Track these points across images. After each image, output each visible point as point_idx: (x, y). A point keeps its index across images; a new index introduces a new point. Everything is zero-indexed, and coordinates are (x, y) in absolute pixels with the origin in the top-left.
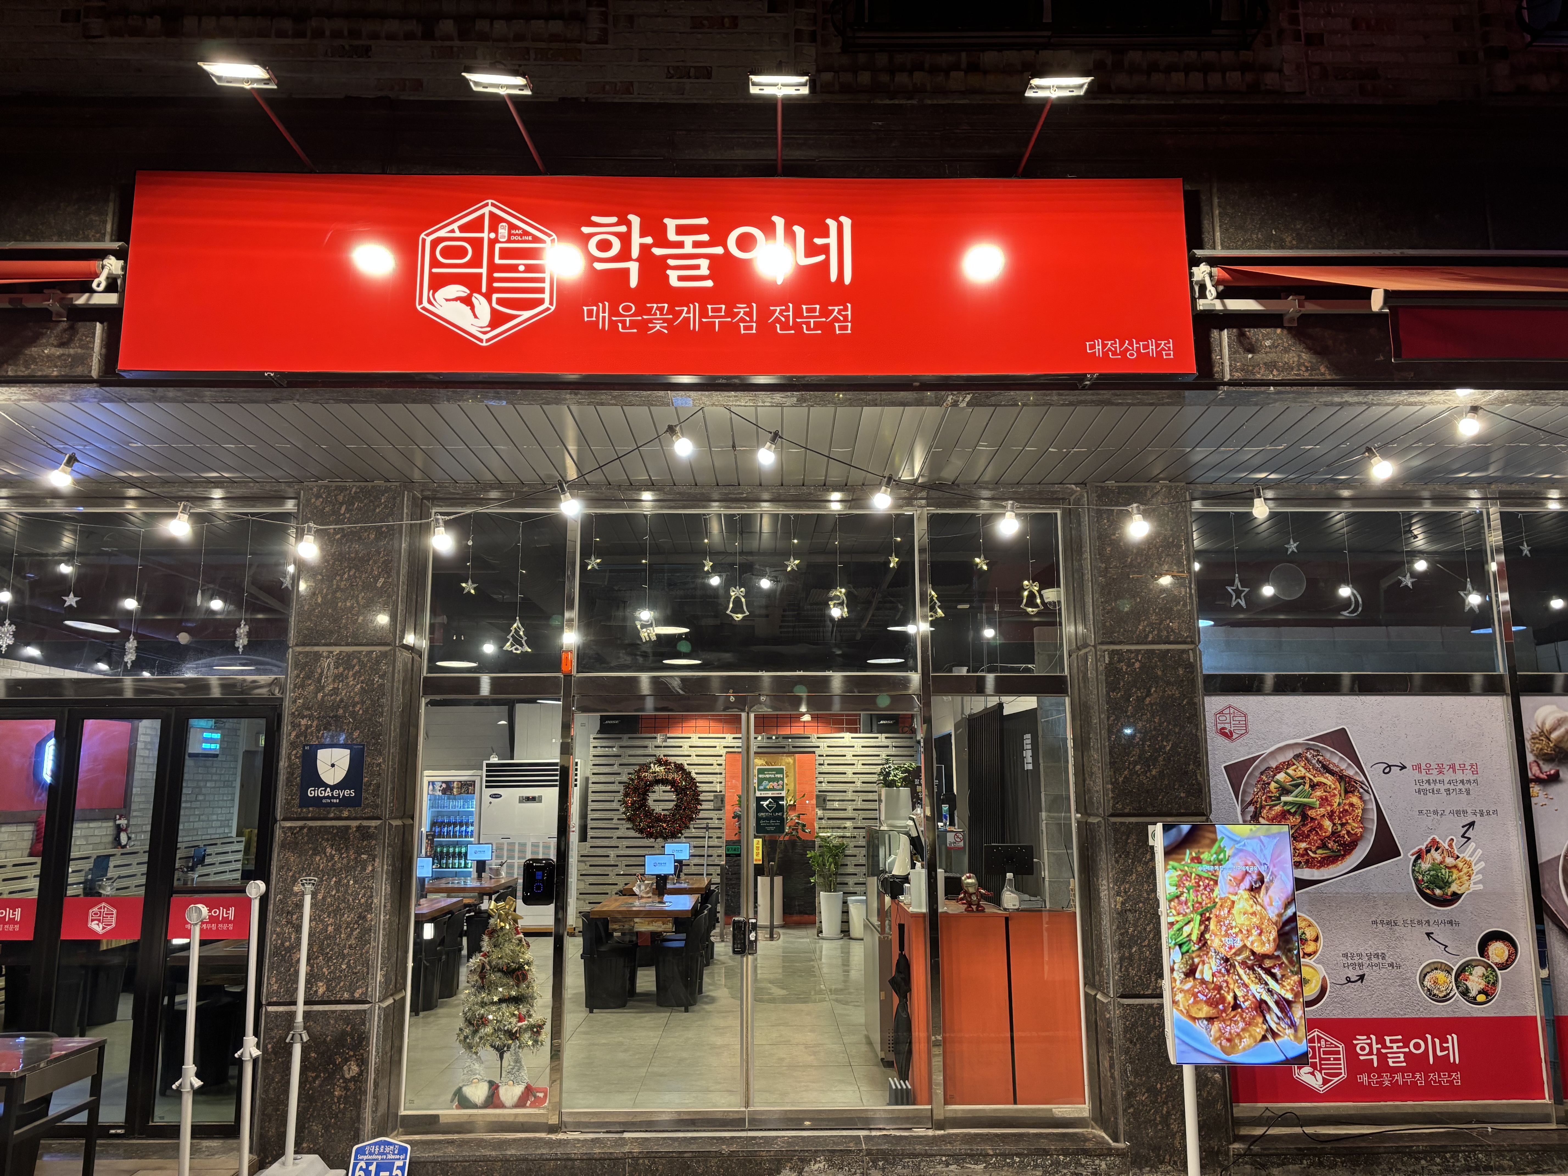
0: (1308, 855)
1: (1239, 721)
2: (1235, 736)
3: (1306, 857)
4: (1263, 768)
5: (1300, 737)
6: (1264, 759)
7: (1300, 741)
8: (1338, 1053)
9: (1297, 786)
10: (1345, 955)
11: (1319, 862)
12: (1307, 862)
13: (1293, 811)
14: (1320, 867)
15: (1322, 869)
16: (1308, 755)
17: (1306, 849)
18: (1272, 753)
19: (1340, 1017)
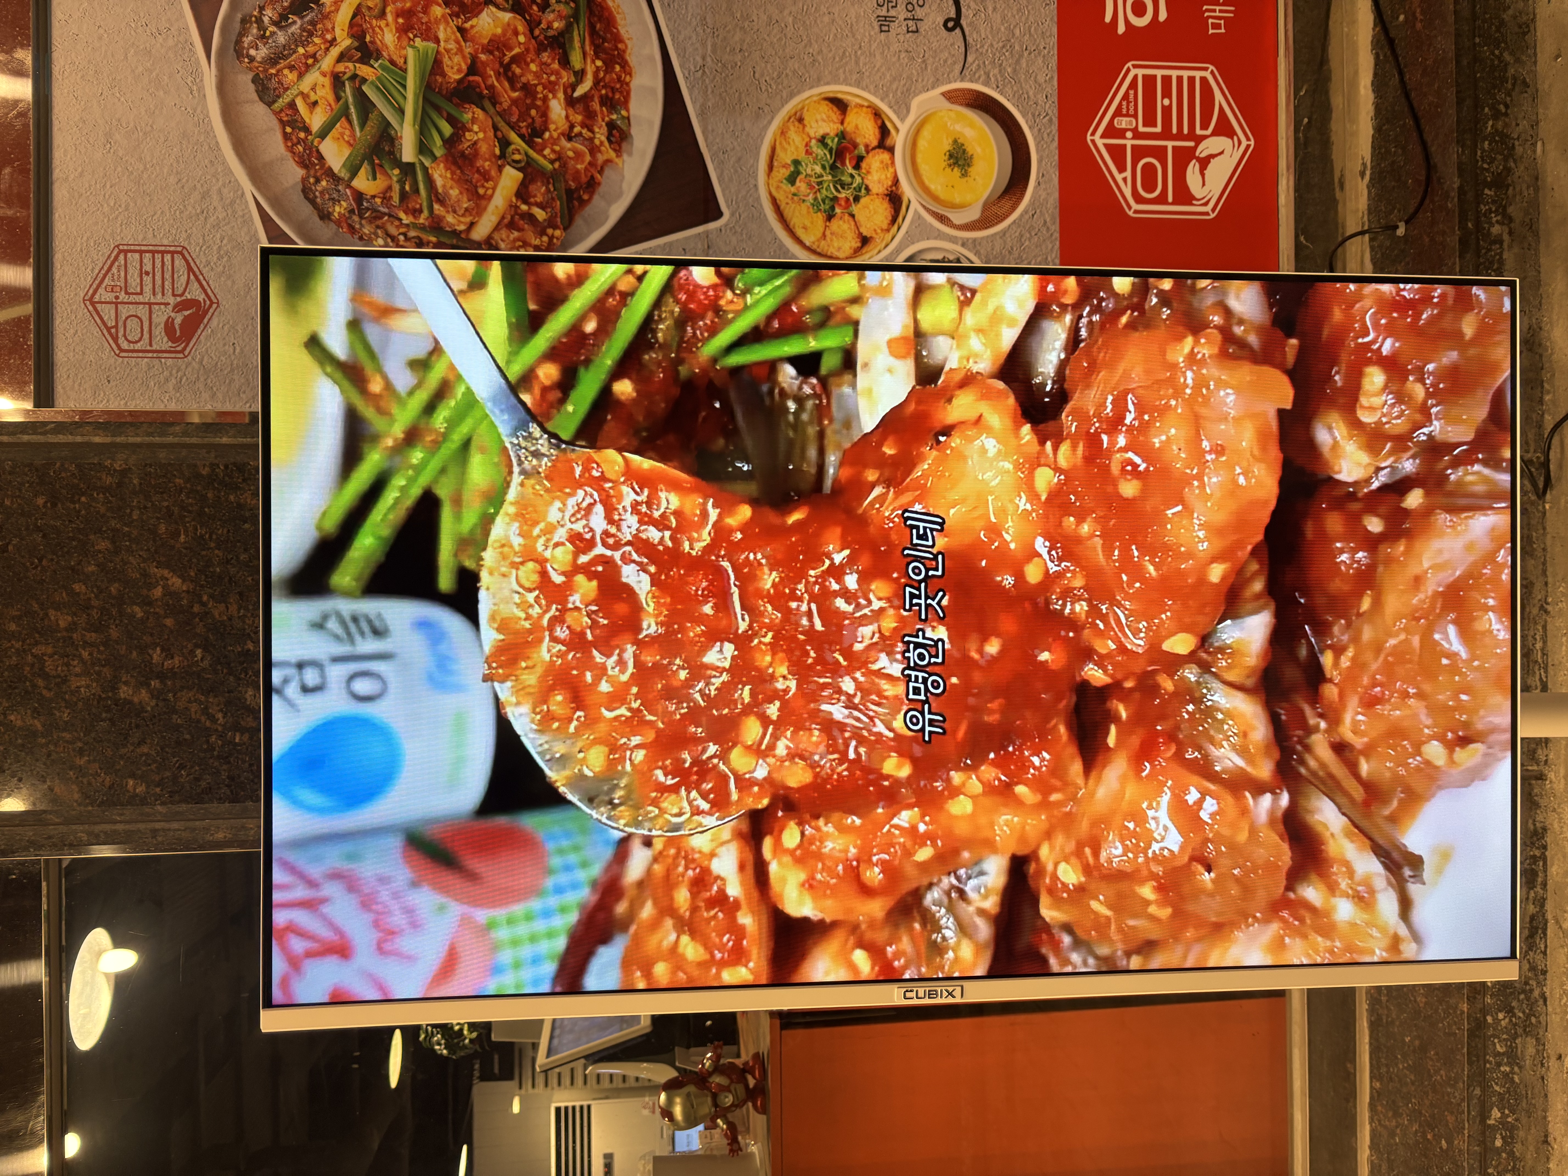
0: (586, 98)
1: (142, 273)
2: (195, 294)
3: (596, 105)
4: (307, 209)
5: (196, 74)
6: (275, 202)
7: (209, 76)
8: (1150, 81)
9: (365, 105)
10: (885, 22)
11: (609, 65)
12: (610, 103)
13: (447, 129)
14: (624, 64)
15: (632, 59)
16: (261, 53)
17: (571, 102)
18: (256, 175)
19: (1054, 62)
